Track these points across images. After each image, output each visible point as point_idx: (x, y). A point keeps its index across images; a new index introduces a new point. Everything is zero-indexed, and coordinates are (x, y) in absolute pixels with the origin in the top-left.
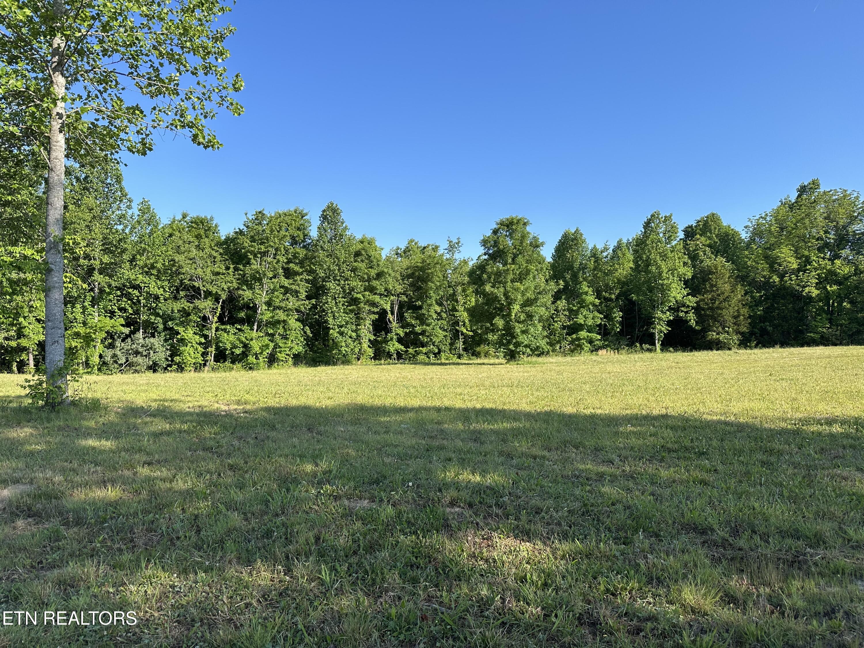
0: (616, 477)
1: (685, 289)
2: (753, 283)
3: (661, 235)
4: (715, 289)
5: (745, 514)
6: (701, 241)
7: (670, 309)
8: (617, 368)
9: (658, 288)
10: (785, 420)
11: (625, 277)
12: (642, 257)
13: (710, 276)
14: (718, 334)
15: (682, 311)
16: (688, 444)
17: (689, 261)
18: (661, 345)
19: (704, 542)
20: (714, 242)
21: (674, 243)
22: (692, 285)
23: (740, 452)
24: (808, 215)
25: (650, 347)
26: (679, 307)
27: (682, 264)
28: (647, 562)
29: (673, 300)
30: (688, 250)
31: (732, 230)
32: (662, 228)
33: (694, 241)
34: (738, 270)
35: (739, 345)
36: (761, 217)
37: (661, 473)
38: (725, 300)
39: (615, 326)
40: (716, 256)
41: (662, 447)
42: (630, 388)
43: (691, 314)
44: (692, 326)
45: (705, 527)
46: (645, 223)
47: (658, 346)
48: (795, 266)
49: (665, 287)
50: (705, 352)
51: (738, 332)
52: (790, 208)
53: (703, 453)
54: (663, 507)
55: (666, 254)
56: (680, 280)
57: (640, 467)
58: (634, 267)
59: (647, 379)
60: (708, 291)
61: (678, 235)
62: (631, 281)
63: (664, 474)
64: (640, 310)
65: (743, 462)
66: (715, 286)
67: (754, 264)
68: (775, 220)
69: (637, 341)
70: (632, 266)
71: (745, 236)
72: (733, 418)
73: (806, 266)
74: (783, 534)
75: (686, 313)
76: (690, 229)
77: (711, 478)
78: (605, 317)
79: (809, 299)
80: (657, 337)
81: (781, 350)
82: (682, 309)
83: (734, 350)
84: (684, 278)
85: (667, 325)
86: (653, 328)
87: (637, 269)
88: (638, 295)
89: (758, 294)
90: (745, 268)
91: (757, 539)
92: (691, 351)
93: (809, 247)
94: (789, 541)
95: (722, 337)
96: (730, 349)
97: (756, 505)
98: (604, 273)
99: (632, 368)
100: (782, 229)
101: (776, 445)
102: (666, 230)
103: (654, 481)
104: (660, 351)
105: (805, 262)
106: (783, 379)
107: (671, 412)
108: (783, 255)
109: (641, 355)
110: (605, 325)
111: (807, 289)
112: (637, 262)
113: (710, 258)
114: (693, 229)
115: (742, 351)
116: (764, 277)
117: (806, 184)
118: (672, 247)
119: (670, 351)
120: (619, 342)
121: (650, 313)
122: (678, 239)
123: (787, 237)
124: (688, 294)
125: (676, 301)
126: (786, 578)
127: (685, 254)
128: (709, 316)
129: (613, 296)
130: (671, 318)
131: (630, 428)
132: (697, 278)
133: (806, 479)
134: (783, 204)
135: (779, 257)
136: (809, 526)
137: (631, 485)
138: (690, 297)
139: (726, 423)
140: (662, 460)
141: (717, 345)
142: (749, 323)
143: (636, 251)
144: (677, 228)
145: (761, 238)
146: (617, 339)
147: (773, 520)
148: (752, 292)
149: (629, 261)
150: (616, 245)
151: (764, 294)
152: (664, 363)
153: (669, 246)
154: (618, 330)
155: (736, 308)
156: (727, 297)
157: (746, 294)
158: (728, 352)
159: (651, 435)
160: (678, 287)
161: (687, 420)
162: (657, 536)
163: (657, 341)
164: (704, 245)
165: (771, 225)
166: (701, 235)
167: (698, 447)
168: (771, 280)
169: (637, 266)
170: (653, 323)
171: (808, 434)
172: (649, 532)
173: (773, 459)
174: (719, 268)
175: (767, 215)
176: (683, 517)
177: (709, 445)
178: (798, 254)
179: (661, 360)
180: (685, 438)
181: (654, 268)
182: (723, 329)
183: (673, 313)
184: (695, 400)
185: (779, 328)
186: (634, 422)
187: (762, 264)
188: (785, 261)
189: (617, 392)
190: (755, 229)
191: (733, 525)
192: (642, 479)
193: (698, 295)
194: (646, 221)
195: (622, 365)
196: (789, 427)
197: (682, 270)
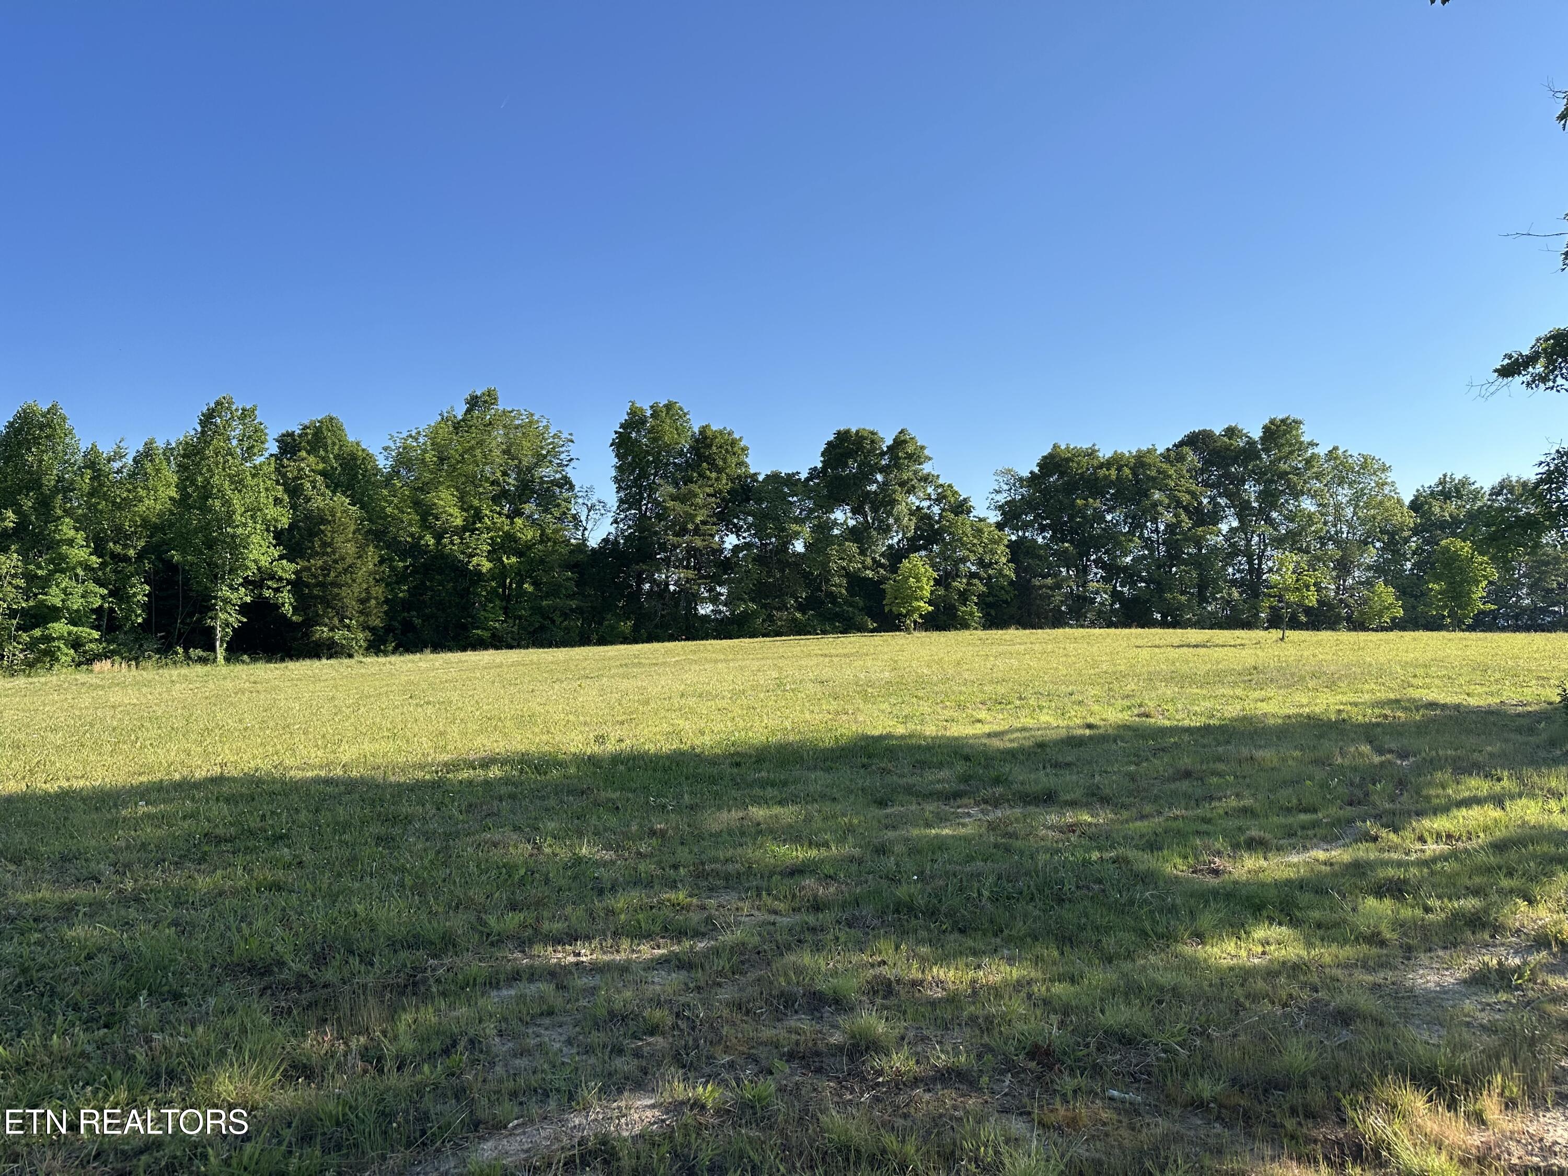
0: (102, 905)
1: (275, 546)
2: (394, 545)
3: (235, 442)
4: (329, 550)
5: (340, 927)
6: (309, 463)
7: (247, 582)
8: (131, 697)
9: (225, 542)
10: (422, 767)
11: (160, 515)
12: (196, 480)
13: (322, 527)
14: (331, 630)
15: (269, 588)
16: (254, 823)
17: (286, 497)
18: (226, 650)
19: (265, 989)
20: (332, 467)
21: (258, 460)
22: (290, 540)
23: (345, 827)
24: (481, 443)
25: (205, 654)
26: (263, 580)
27: (271, 500)
28: (151, 1049)
29: (253, 566)
30: (284, 476)
31: (363, 450)
32: (236, 431)
33: (295, 461)
34: (370, 520)
35: (367, 649)
36: (411, 436)
37: (196, 883)
38: (346, 571)
39: (135, 612)
40: (334, 492)
41: (206, 835)
42: (154, 733)
43: (285, 594)
44: (285, 615)
45: (269, 961)
46: (203, 415)
47: (220, 652)
48: (459, 522)
49: (238, 541)
50: (308, 662)
51: (365, 627)
52: (455, 428)
53: (281, 837)
54: (194, 943)
55: (242, 480)
56: (268, 530)
57: (156, 879)
58: (177, 496)
59: (191, 715)
60: (317, 553)
61: (266, 446)
62: (171, 525)
63: (203, 883)
64: (187, 581)
65: (347, 844)
66: (330, 545)
67: (396, 512)
68: (432, 444)
69: (178, 644)
70: (175, 495)
71: (383, 463)
72: (339, 772)
73: (474, 523)
74: (394, 945)
75: (277, 590)
76: (289, 439)
77: (290, 877)
78: (111, 594)
79: (478, 573)
80: (219, 635)
81: (432, 656)
82: (270, 583)
83: (357, 658)
84: (275, 527)
85: (240, 612)
86: (212, 618)
87: (183, 502)
88: (184, 553)
89: (401, 564)
90: (381, 518)
91: (355, 962)
92: (282, 660)
93: (481, 494)
94: (403, 955)
95: (338, 636)
96: (350, 656)
97: (360, 908)
98: (114, 503)
99: (165, 695)
100: (442, 460)
101: (405, 809)
102: (244, 435)
103: (183, 899)
104: (223, 662)
105: (473, 517)
106: (428, 703)
107: (232, 772)
108: (442, 503)
109: (184, 671)
110: (112, 610)
111: (475, 560)
112: (185, 488)
113: (322, 495)
114: (295, 440)
115: (372, 661)
116: (412, 535)
117: (479, 393)
118: (255, 467)
119: (243, 662)
120: (141, 646)
121: (206, 588)
122: (267, 455)
123: (449, 474)
124: (281, 557)
125: (259, 569)
126: (393, 1014)
127: (278, 483)
128: (317, 597)
129: (132, 552)
130: (248, 599)
131: (143, 808)
132: (299, 528)
133: (441, 855)
134: (445, 420)
135: (435, 504)
136: (436, 925)
137: (132, 913)
138: (284, 562)
139: (328, 782)
140: (202, 860)
141: (329, 649)
142: (385, 612)
143: (182, 468)
144: (266, 434)
145: (409, 471)
146: (136, 640)
147: (383, 927)
148: (391, 560)
149: (168, 485)
150: (141, 449)
151: (411, 565)
152: (229, 684)
153: (248, 464)
154: (140, 620)
155: (365, 586)
156: (350, 566)
157: (381, 562)
158: (346, 661)
159: (184, 818)
160: (262, 543)
161: (259, 782)
162: (176, 996)
163: (218, 643)
164: (313, 471)
165: (425, 451)
166: (309, 453)
167: (272, 826)
168: (422, 542)
169: (185, 496)
170: (212, 608)
171: (453, 786)
172: (161, 994)
173: (397, 831)
174: (339, 515)
175: (419, 433)
176: (231, 951)
177: (293, 822)
178: (464, 503)
179: (225, 678)
180: (251, 813)
181: (217, 503)
182: (341, 621)
183: (252, 591)
184: (279, 747)
185: (432, 621)
186: (154, 795)
187: (409, 514)
188: (445, 512)
189: (125, 743)
190: (399, 454)
191: (318, 949)
192: (157, 900)
193: (298, 560)
194: (205, 411)
195: (144, 690)
196: (428, 777)
197: (271, 512)
